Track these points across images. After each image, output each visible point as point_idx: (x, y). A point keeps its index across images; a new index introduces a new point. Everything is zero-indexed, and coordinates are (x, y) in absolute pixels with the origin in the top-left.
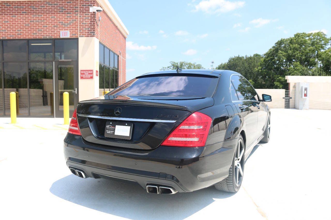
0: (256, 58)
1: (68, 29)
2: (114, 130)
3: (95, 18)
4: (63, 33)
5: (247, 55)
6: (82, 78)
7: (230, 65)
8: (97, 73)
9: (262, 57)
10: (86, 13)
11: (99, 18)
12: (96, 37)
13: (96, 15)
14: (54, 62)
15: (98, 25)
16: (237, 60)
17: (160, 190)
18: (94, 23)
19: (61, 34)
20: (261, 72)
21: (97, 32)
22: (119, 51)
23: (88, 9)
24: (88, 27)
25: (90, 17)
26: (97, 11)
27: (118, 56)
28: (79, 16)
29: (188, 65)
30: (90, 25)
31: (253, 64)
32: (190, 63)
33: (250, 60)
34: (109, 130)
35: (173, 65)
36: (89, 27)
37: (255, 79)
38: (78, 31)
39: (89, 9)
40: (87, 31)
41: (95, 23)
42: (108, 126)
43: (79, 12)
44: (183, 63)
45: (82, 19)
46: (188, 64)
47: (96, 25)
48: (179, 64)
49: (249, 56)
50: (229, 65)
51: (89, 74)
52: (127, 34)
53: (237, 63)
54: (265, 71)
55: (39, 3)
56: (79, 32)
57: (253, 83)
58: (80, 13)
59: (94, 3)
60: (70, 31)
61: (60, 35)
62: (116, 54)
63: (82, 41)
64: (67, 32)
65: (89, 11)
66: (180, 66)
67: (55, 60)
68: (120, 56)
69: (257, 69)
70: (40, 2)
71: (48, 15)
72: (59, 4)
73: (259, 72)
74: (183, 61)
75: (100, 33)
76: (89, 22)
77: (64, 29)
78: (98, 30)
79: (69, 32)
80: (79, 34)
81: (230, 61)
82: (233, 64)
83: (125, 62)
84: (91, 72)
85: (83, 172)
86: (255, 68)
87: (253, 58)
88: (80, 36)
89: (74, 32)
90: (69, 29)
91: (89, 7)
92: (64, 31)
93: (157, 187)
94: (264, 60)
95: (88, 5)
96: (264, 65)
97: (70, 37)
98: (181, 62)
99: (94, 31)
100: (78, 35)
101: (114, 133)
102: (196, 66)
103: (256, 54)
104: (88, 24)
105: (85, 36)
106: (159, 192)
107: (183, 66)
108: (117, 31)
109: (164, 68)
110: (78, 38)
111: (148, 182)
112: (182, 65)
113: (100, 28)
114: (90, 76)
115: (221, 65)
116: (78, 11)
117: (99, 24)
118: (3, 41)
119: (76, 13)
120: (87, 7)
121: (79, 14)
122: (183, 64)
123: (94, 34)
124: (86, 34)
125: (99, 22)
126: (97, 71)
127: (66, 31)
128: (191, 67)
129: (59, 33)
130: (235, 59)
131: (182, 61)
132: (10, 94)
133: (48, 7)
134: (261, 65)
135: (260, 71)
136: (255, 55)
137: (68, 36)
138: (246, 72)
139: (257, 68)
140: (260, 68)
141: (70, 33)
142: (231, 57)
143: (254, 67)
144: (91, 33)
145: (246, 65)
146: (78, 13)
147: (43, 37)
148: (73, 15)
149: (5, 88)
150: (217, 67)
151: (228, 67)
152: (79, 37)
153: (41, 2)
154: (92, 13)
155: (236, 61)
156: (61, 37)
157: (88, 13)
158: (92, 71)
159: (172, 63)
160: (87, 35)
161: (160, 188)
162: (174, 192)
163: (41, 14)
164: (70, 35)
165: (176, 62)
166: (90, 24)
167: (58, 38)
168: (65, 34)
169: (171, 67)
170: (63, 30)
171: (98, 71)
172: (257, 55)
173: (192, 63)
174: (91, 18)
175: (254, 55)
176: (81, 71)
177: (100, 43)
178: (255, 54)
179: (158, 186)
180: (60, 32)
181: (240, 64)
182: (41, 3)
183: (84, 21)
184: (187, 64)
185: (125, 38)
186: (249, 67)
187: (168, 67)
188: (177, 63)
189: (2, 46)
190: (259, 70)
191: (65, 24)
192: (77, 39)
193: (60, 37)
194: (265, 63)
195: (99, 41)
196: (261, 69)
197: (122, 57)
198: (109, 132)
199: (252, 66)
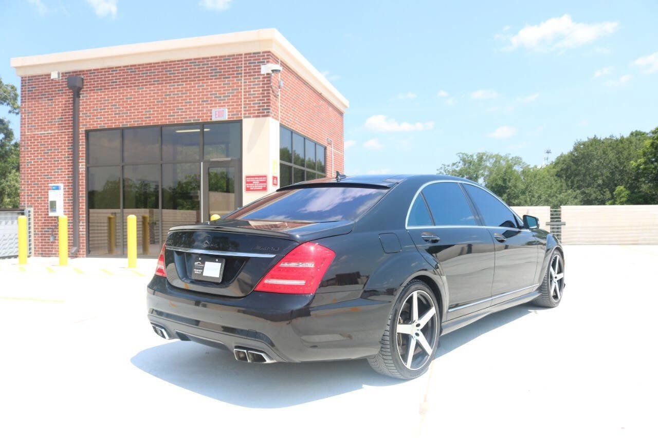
0: (634, 139)
1: (225, 106)
2: (203, 268)
3: (270, 83)
4: (217, 113)
5: (614, 135)
6: (248, 189)
7: (576, 157)
8: (275, 181)
9: (650, 138)
10: (255, 75)
11: (279, 82)
12: (273, 117)
13: (272, 77)
14: (202, 163)
15: (276, 96)
16: (591, 145)
17: (250, 356)
18: (269, 93)
19: (213, 114)
20: (645, 169)
21: (274, 108)
22: (328, 139)
23: (258, 69)
24: (258, 100)
25: (261, 83)
26: (273, 71)
27: (325, 149)
28: (243, 81)
29: (495, 159)
30: (263, 97)
31: (626, 153)
32: (497, 155)
33: (621, 145)
34: (197, 269)
35: (464, 161)
36: (260, 100)
37: (631, 184)
38: (241, 108)
39: (260, 69)
40: (256, 108)
41: (271, 92)
42: (197, 263)
43: (243, 75)
44: (484, 154)
45: (247, 87)
46: (494, 157)
47: (272, 96)
48: (475, 157)
49: (619, 137)
50: (574, 158)
51: (261, 182)
52: (345, 107)
53: (591, 151)
54: (653, 166)
55: (179, 64)
56: (243, 109)
57: (628, 192)
58: (245, 76)
59: (269, 58)
60: (229, 109)
61: (211, 116)
62: (321, 145)
63: (249, 125)
64: (223, 111)
65: (260, 72)
66: (478, 161)
67: (203, 158)
68: (328, 148)
69: (634, 164)
70: (181, 62)
71: (192, 83)
72: (211, 64)
73: (639, 169)
74: (484, 152)
75: (282, 110)
76: (260, 91)
77: (218, 105)
78: (278, 104)
79: (227, 110)
80: (243, 112)
81: (576, 149)
82: (583, 154)
83: (342, 159)
84: (263, 179)
85: (165, 330)
86: (632, 162)
87: (628, 139)
88: (245, 117)
89: (235, 110)
90: (226, 104)
91: (260, 66)
92: (218, 109)
93: (245, 351)
94: (652, 144)
95: (258, 63)
96: (651, 154)
97: (228, 118)
98: (479, 153)
99: (269, 106)
100: (241, 114)
101: (202, 273)
102: (511, 159)
103: (636, 131)
104: (258, 94)
105: (254, 117)
106: (249, 359)
107: (484, 161)
108: (322, 102)
109: (444, 165)
110: (242, 120)
111: (237, 343)
112: (481, 158)
113: (281, 100)
114: (261, 187)
115: (561, 156)
116: (241, 74)
117: (279, 94)
118: (123, 130)
119: (238, 77)
120: (257, 66)
121: (243, 78)
122: (484, 157)
123: (268, 112)
124: (254, 113)
125: (279, 90)
126: (274, 178)
127: (222, 109)
128: (499, 162)
129: (211, 113)
130: (587, 145)
131: (482, 151)
132: (126, 219)
133: (193, 70)
134: (645, 154)
135: (641, 167)
136: (634, 135)
137: (225, 117)
138: (612, 170)
139: (636, 161)
140: (642, 160)
141: (229, 112)
142: (579, 140)
143: (628, 159)
144: (264, 111)
145: (611, 155)
146: (241, 77)
147: (185, 121)
148: (234, 80)
149: (124, 208)
150: (554, 161)
151: (573, 162)
152: (243, 118)
153: (183, 62)
154: (266, 76)
155: (588, 149)
156: (214, 119)
157: (258, 75)
158: (265, 176)
159: (461, 155)
160: (256, 114)
161: (250, 353)
162: (268, 361)
163: (182, 82)
164: (229, 115)
165: (470, 154)
166: (261, 95)
167: (209, 121)
168: (221, 114)
169: (460, 165)
170: (216, 107)
171: (277, 178)
172: (637, 134)
173: (503, 154)
174: (263, 84)
175: (632, 134)
176: (247, 177)
177: (282, 126)
178: (634, 131)
179: (247, 349)
180: (211, 110)
181: (597, 153)
182: (182, 64)
183: (252, 90)
184: (491, 157)
185: (341, 114)
186: (619, 159)
187: (454, 164)
188: (472, 156)
189: (121, 139)
190: (640, 165)
191: (220, 97)
192: (240, 122)
193: (211, 119)
194: (654, 150)
195: (280, 124)
196: (645, 163)
197: (333, 150)
198: (196, 271)
199: (625, 156)
